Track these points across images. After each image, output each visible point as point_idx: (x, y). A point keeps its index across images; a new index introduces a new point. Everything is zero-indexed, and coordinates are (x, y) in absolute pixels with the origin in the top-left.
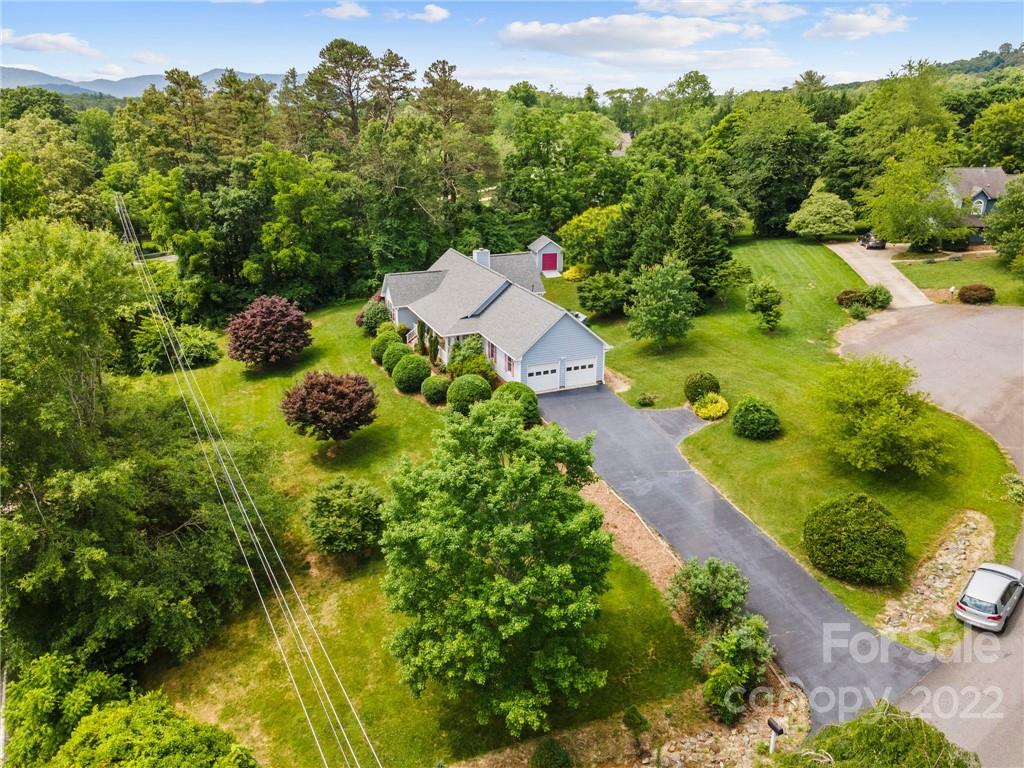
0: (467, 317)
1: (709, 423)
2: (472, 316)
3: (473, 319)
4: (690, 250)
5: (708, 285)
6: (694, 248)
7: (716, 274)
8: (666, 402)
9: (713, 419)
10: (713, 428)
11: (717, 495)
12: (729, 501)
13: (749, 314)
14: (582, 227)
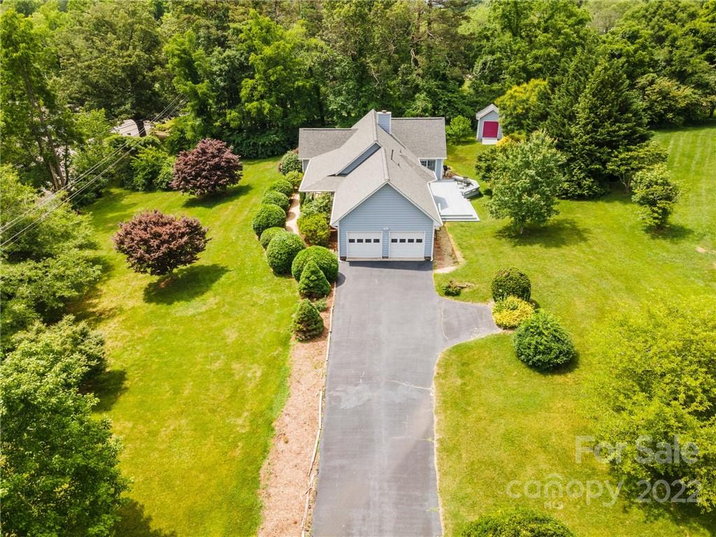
0: (334, 175)
1: (500, 331)
2: (340, 175)
3: (340, 178)
4: (589, 127)
5: (606, 168)
6: (594, 126)
7: (617, 157)
8: (475, 295)
9: (505, 328)
10: (498, 339)
11: (428, 433)
12: (436, 445)
13: (636, 206)
14: (515, 97)
